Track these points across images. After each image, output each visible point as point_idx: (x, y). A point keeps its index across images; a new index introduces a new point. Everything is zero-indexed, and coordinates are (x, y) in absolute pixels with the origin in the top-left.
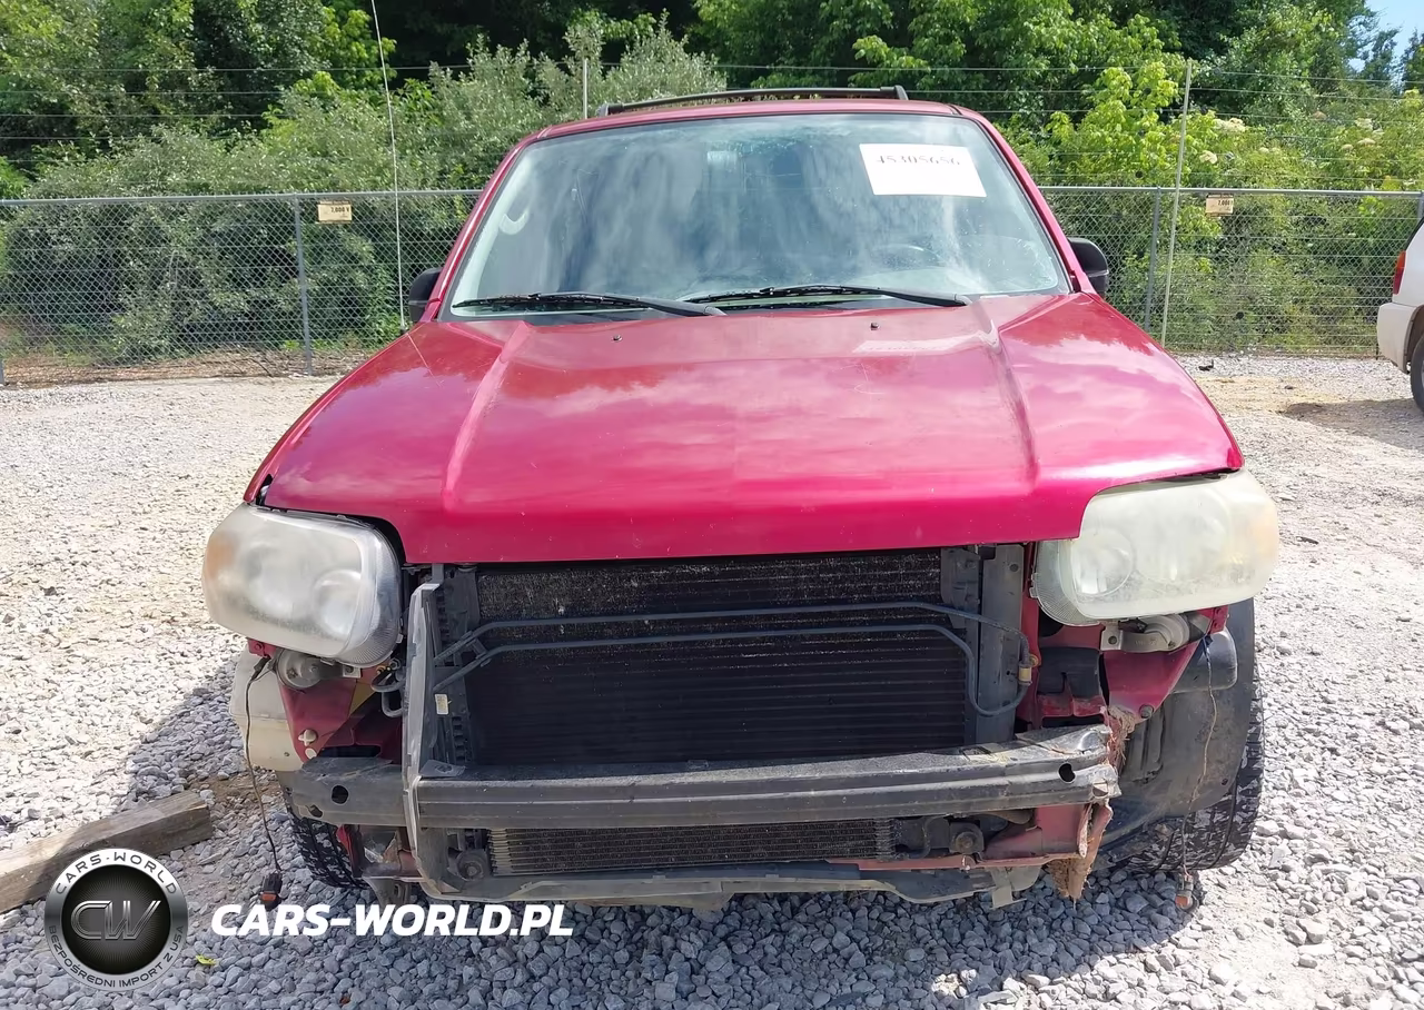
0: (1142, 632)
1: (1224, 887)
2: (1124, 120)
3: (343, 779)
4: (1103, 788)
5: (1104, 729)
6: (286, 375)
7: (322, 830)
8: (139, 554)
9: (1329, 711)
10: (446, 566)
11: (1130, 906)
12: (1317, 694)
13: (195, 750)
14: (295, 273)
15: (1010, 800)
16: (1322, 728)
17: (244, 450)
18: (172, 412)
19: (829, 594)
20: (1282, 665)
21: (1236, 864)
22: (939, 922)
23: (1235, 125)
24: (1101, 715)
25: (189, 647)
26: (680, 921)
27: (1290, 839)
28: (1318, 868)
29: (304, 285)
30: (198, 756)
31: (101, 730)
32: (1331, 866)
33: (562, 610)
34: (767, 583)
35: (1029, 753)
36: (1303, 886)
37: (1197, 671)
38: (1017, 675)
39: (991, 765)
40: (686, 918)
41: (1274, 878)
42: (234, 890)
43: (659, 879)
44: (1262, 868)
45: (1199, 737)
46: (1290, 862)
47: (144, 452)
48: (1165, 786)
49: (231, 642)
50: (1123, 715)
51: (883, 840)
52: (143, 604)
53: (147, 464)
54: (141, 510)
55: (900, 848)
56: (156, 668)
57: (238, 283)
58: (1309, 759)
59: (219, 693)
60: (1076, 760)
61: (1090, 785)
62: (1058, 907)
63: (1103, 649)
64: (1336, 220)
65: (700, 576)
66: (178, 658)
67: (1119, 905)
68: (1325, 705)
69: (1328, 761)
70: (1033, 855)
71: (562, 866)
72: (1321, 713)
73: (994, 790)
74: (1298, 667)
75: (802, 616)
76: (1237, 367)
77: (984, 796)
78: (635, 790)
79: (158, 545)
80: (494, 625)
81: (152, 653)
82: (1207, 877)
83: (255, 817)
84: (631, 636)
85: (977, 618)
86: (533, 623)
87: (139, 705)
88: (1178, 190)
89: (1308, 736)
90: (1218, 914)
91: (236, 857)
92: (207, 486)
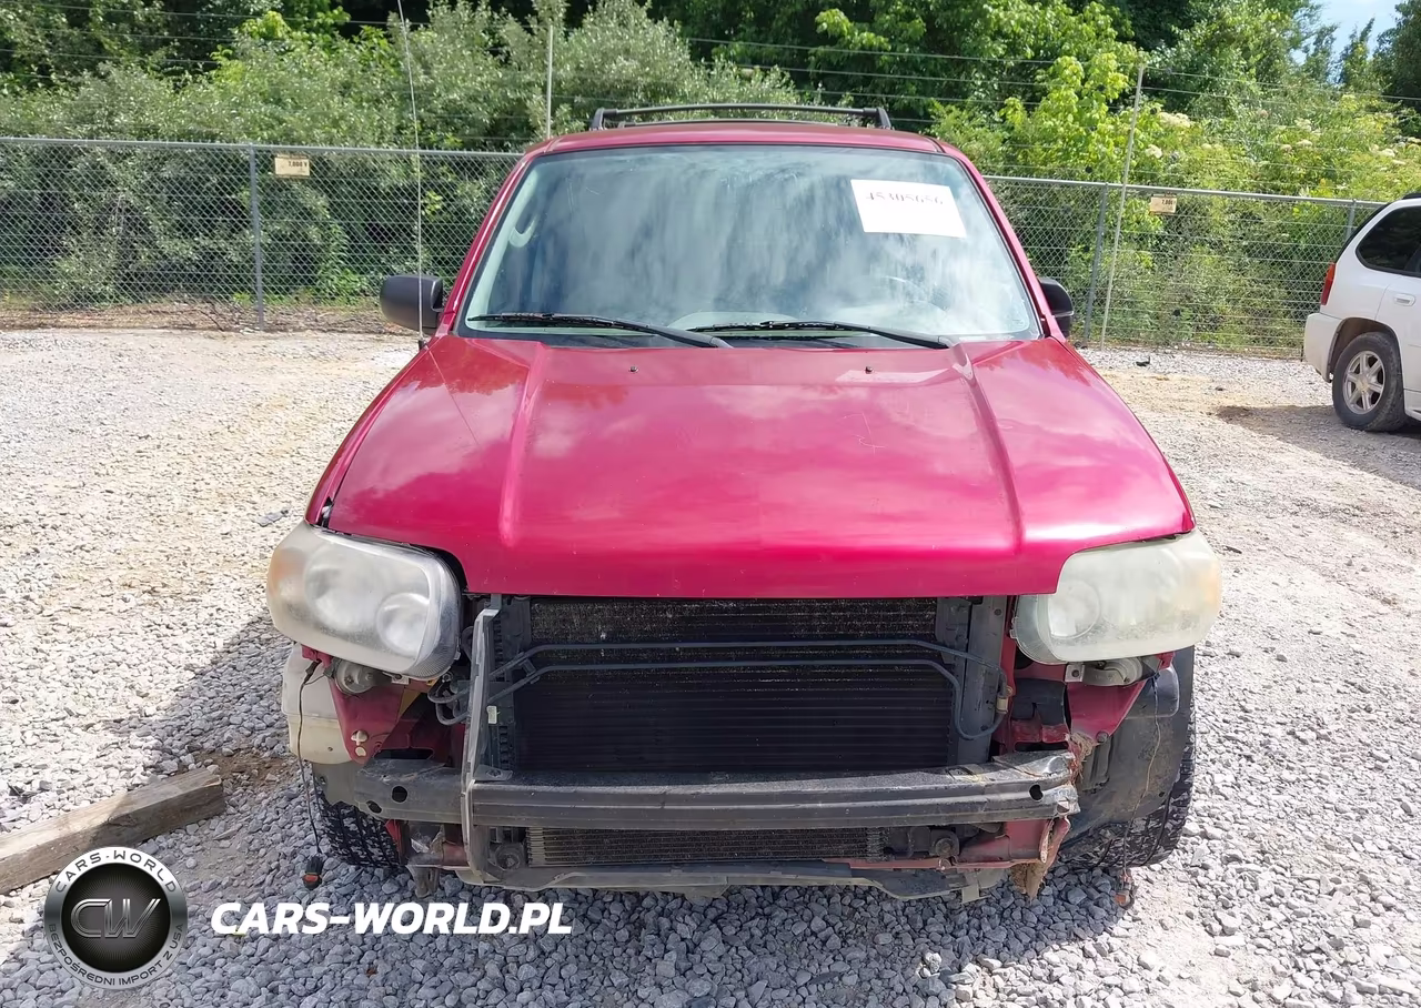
0: (1102, 668)
1: (1151, 882)
2: (1076, 110)
3: (404, 780)
4: (1065, 805)
5: (1069, 756)
6: (237, 330)
7: (349, 815)
8: (108, 518)
9: (1246, 720)
10: (504, 596)
11: (1071, 899)
12: (1236, 703)
13: (194, 726)
14: (248, 225)
15: (989, 815)
16: (1240, 736)
17: (202, 411)
18: (121, 364)
19: (839, 630)
20: (1206, 674)
21: (1164, 863)
22: (903, 911)
23: (1181, 120)
24: (1066, 742)
25: (174, 619)
26: (673, 904)
27: (1209, 839)
28: (1233, 866)
29: (256, 238)
30: (199, 731)
31: (98, 702)
32: (1244, 865)
33: (603, 636)
34: (784, 619)
35: (1005, 774)
36: (1219, 882)
37: (1146, 701)
38: (995, 704)
39: (973, 784)
40: (679, 900)
41: (1195, 875)
42: (252, 865)
43: (676, 872)
44: (1185, 865)
45: (1142, 755)
46: (1209, 862)
47: (99, 408)
48: (1109, 797)
49: (216, 615)
50: (1081, 738)
51: (873, 844)
52: (121, 572)
53: (105, 422)
54: (104, 472)
55: (888, 851)
56: (145, 640)
57: (186, 231)
58: (1227, 765)
59: (210, 668)
60: (1044, 782)
61: (1055, 804)
62: (1009, 898)
63: (1067, 681)
64: (1270, 222)
65: (726, 611)
66: (163, 630)
67: (1062, 897)
68: (1242, 714)
69: (1244, 767)
70: (1001, 860)
71: (591, 859)
72: (1239, 721)
73: (974, 806)
74: (1220, 676)
75: (813, 648)
76: (1172, 364)
77: (966, 811)
78: (664, 798)
79: (126, 510)
80: (542, 648)
81: (137, 624)
82: (1137, 874)
83: (262, 795)
84: (663, 662)
85: (965, 655)
86: (579, 647)
87: (132, 678)
88: (1123, 184)
89: (1227, 743)
90: (1146, 906)
91: (250, 833)
92: (168, 448)
